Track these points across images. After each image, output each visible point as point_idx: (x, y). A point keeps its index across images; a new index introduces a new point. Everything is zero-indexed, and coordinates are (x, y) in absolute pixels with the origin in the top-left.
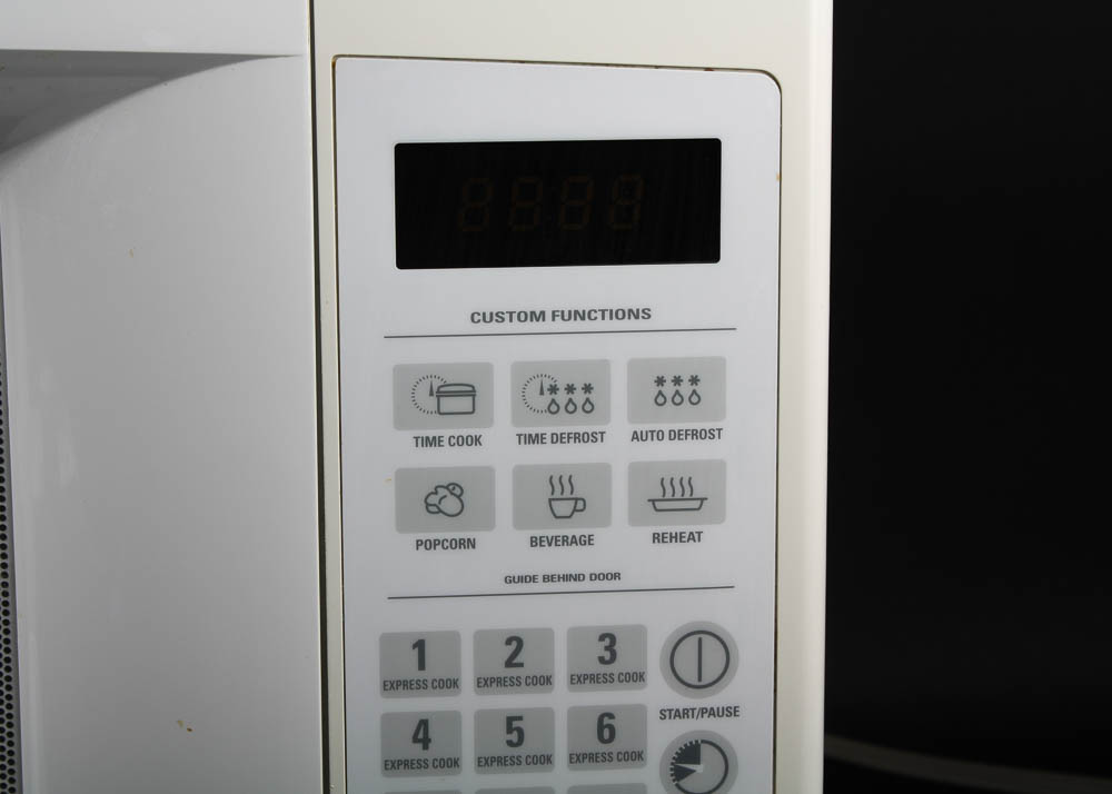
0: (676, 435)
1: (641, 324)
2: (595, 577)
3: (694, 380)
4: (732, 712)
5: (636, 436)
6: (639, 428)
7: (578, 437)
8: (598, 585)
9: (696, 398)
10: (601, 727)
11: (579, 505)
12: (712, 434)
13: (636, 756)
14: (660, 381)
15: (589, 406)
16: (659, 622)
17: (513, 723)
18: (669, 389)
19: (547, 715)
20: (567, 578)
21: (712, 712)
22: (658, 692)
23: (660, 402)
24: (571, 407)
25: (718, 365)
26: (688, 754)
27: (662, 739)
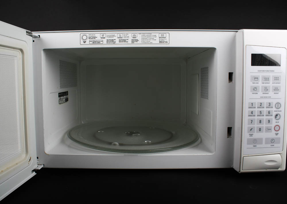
0: (276, 83)
1: (273, 72)
2: (269, 97)
3: (278, 78)
4: (281, 111)
5: (273, 83)
6: (273, 82)
7: (267, 83)
8: (269, 98)
9: (278, 80)
10: (269, 112)
11: (267, 90)
12: (280, 83)
13: (272, 115)
14: (275, 78)
15: (268, 80)
16: (274, 102)
17: (260, 112)
18: (276, 79)
19: (264, 111)
20: (266, 97)
21: (279, 111)
22: (274, 109)
23: (275, 80)
24: (267, 80)
25: (280, 76)
26: (277, 115)
27: (274, 114)
